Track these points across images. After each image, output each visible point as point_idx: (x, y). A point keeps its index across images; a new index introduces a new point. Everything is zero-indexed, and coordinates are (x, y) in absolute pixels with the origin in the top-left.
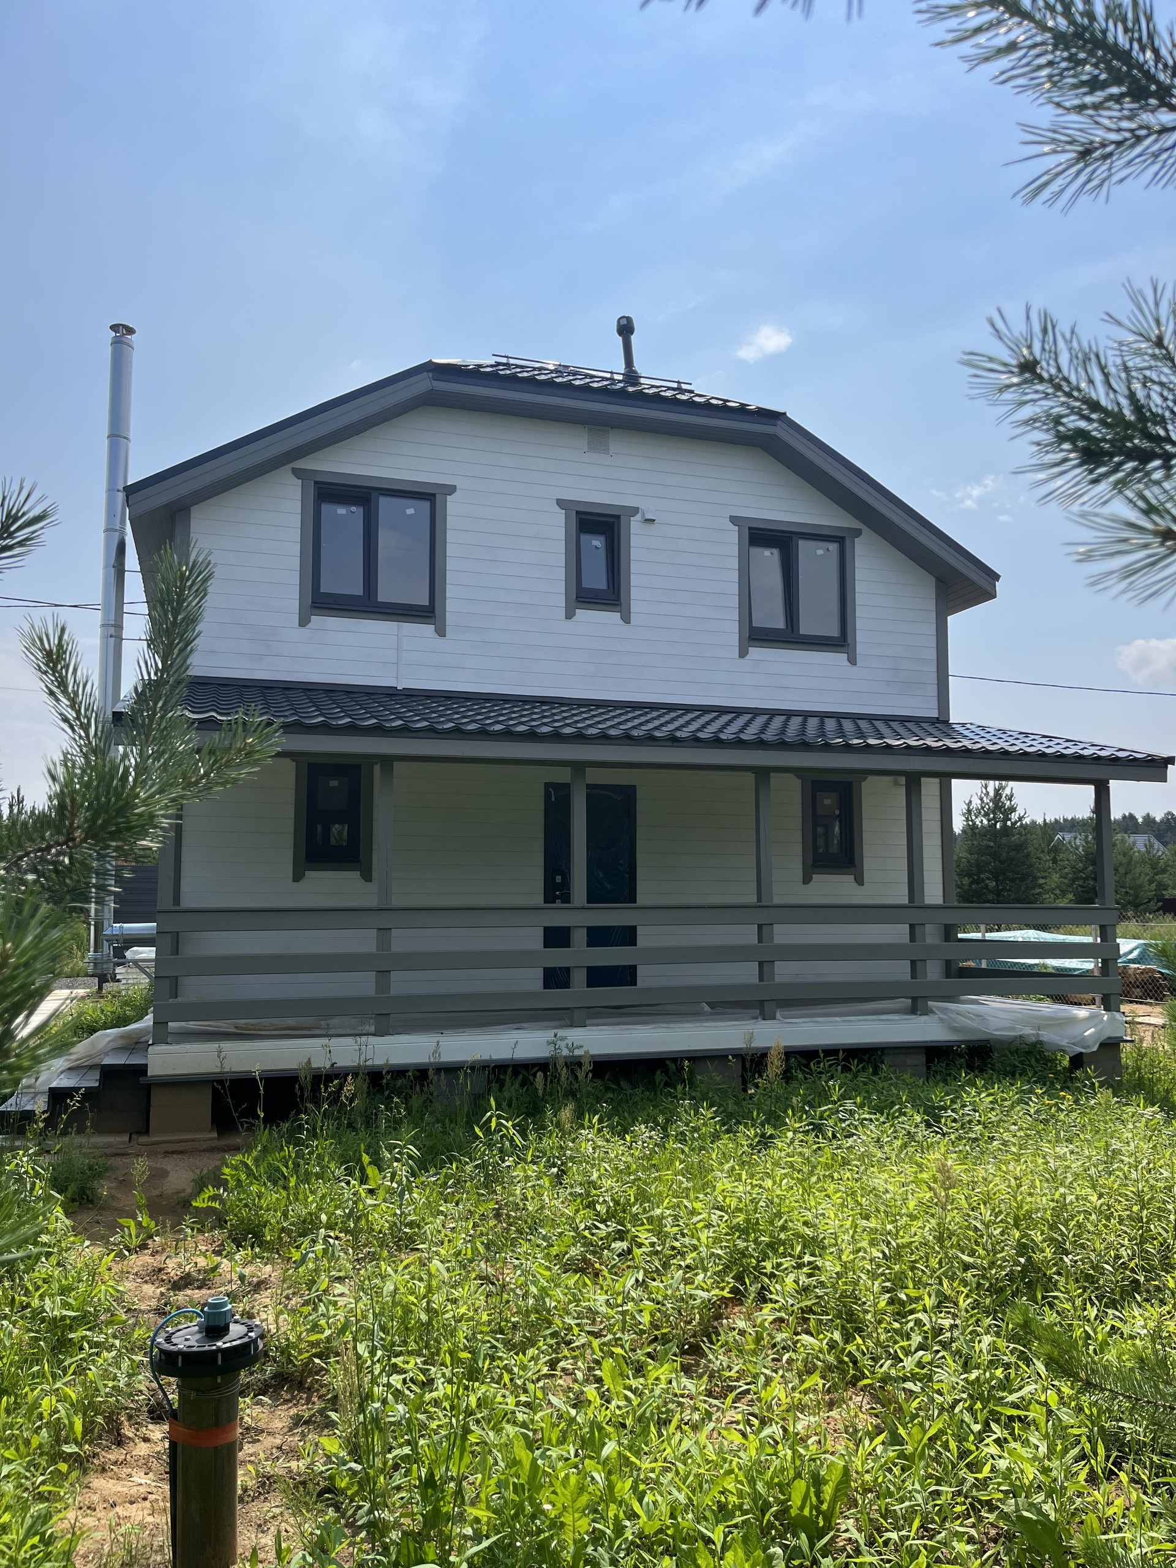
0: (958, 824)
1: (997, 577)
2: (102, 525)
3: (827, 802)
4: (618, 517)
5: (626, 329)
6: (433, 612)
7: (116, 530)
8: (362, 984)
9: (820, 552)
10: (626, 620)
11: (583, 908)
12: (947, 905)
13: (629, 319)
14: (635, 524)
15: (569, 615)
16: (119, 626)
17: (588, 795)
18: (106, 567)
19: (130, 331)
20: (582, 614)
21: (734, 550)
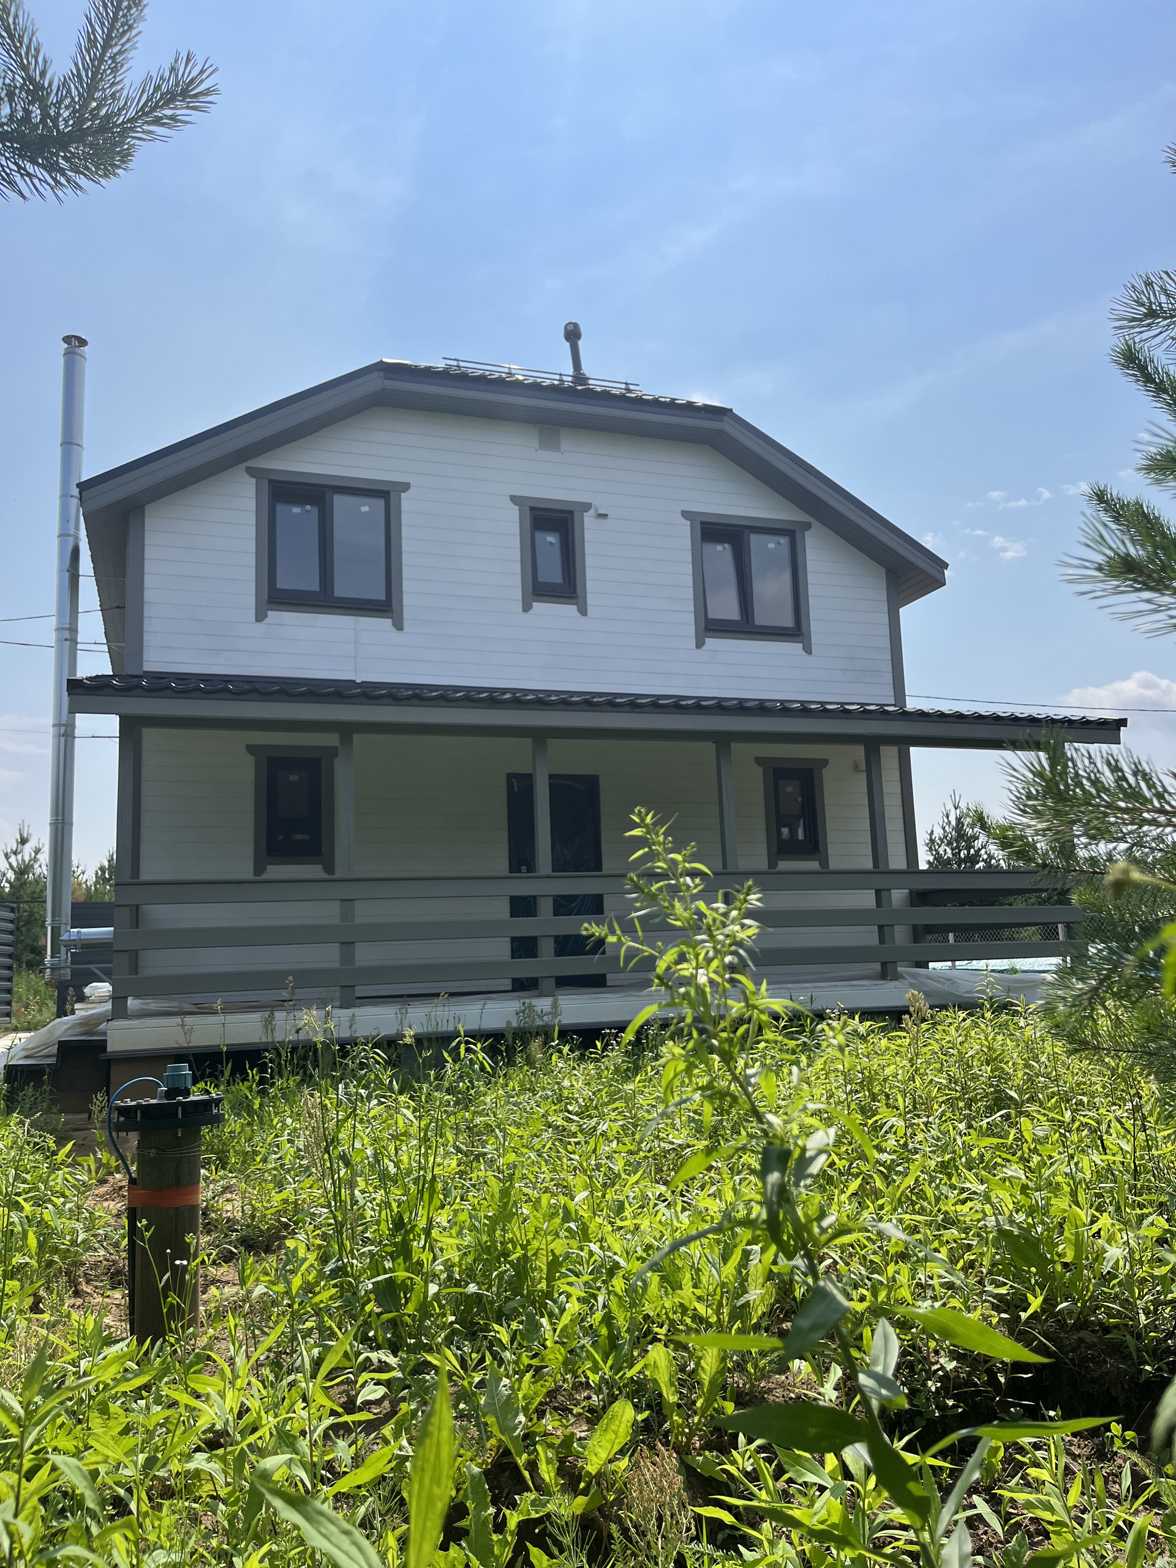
1: (945, 565)
3: (789, 789)
4: (571, 513)
5: (573, 334)
6: (391, 606)
7: (69, 535)
9: (771, 546)
10: (583, 611)
11: (549, 877)
12: (910, 870)
13: (576, 325)
14: (589, 519)
15: (526, 608)
16: (73, 630)
17: (551, 785)
18: (60, 571)
19: (83, 342)
20: (538, 607)
21: (688, 544)
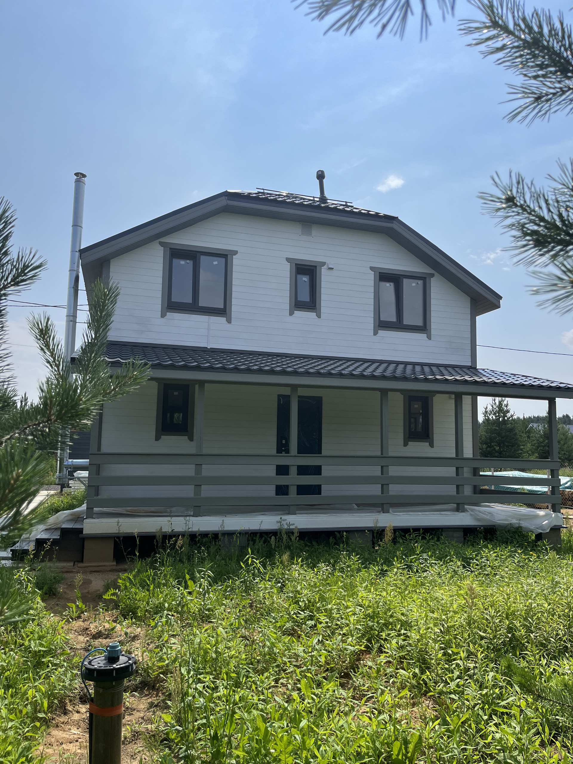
0: (481, 418)
1: (500, 298)
2: (68, 267)
3: (416, 406)
4: (316, 267)
5: (321, 176)
6: (226, 311)
7: (75, 271)
8: (187, 491)
9: (414, 285)
10: (319, 316)
11: (295, 456)
12: (474, 458)
13: (322, 172)
14: (324, 270)
15: (291, 314)
16: (75, 316)
17: (299, 401)
18: (70, 288)
19: (84, 176)
20: (297, 313)
21: (372, 283)
